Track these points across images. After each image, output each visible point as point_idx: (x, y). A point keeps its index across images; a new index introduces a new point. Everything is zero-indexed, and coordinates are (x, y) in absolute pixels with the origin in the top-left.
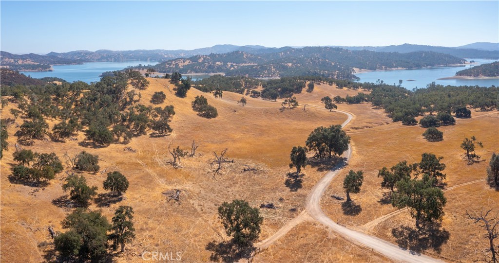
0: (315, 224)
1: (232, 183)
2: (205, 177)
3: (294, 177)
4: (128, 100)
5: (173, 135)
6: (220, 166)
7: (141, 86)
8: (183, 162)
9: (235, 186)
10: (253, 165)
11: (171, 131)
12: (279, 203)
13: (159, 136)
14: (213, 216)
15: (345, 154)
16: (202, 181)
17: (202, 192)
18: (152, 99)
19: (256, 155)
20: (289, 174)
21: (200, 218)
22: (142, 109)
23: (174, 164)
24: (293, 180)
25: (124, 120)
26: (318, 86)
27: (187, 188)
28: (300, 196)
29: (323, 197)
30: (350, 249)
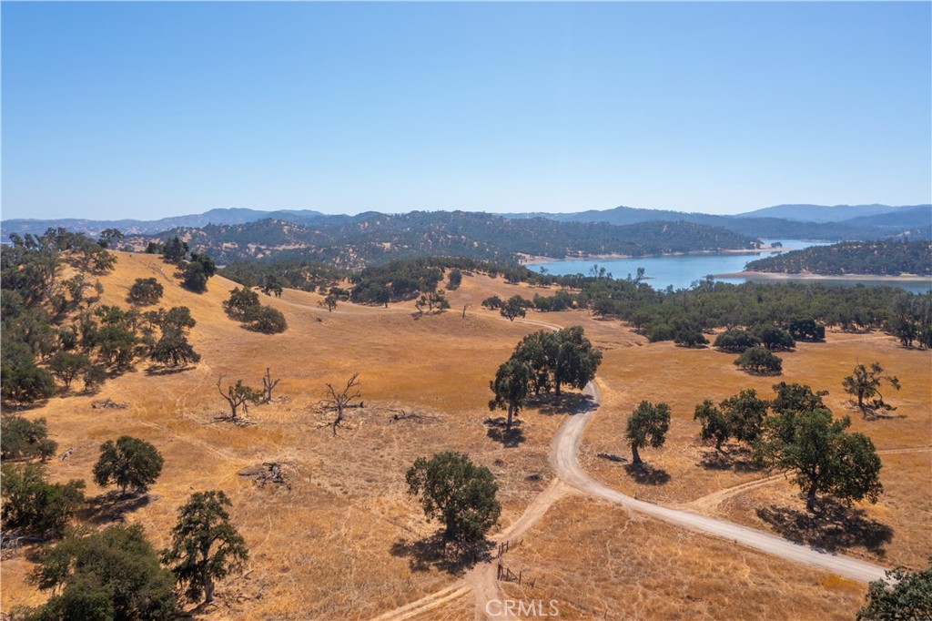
0: (591, 500)
1: (380, 441)
2: (319, 435)
3: (502, 425)
4: (69, 298)
5: (203, 367)
6: (340, 413)
8: (253, 413)
9: (391, 447)
10: (408, 410)
11: (196, 359)
12: (498, 468)
13: (171, 372)
14: (375, 500)
15: (590, 388)
16: (316, 444)
17: (328, 462)
18: (131, 294)
19: (403, 391)
20: (489, 422)
21: (350, 507)
22: (114, 315)
23: (233, 419)
24: (502, 430)
26: (469, 278)
27: (290, 459)
28: (532, 455)
29: (582, 456)
30: (689, 539)
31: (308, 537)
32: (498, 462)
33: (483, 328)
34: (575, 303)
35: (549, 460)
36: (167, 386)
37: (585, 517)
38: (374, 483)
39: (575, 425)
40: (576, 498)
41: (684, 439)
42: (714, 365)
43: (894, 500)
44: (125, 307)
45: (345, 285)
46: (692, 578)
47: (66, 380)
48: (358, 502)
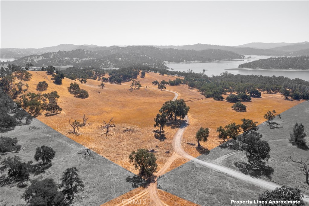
0: (184, 160)
1: (120, 139)
2: (101, 138)
3: (159, 133)
4: (18, 89)
5: (63, 112)
6: (108, 130)
7: (26, 78)
8: (80, 130)
9: (124, 141)
10: (129, 127)
11: (61, 110)
12: (157, 149)
13: (53, 115)
14: (120, 161)
15: (186, 118)
16: (101, 141)
17: (105, 148)
18: (37, 87)
19: (127, 120)
20: (154, 131)
21: (112, 164)
22: (33, 96)
23: (74, 132)
24: (158, 135)
25: (19, 106)
26: (148, 73)
27: (93, 147)
28: (167, 144)
29: (182, 144)
30: (213, 173)
31: (100, 176)
32: (157, 147)
33: (152, 94)
34: (182, 82)
35: (172, 145)
36: (52, 120)
37: (183, 166)
38: (119, 156)
39: (181, 132)
40: (180, 159)
41: (214, 137)
42: (225, 108)
43: (274, 158)
44: (37, 92)
45: (107, 76)
46: (213, 187)
47: (20, 120)
48: (115, 162)
